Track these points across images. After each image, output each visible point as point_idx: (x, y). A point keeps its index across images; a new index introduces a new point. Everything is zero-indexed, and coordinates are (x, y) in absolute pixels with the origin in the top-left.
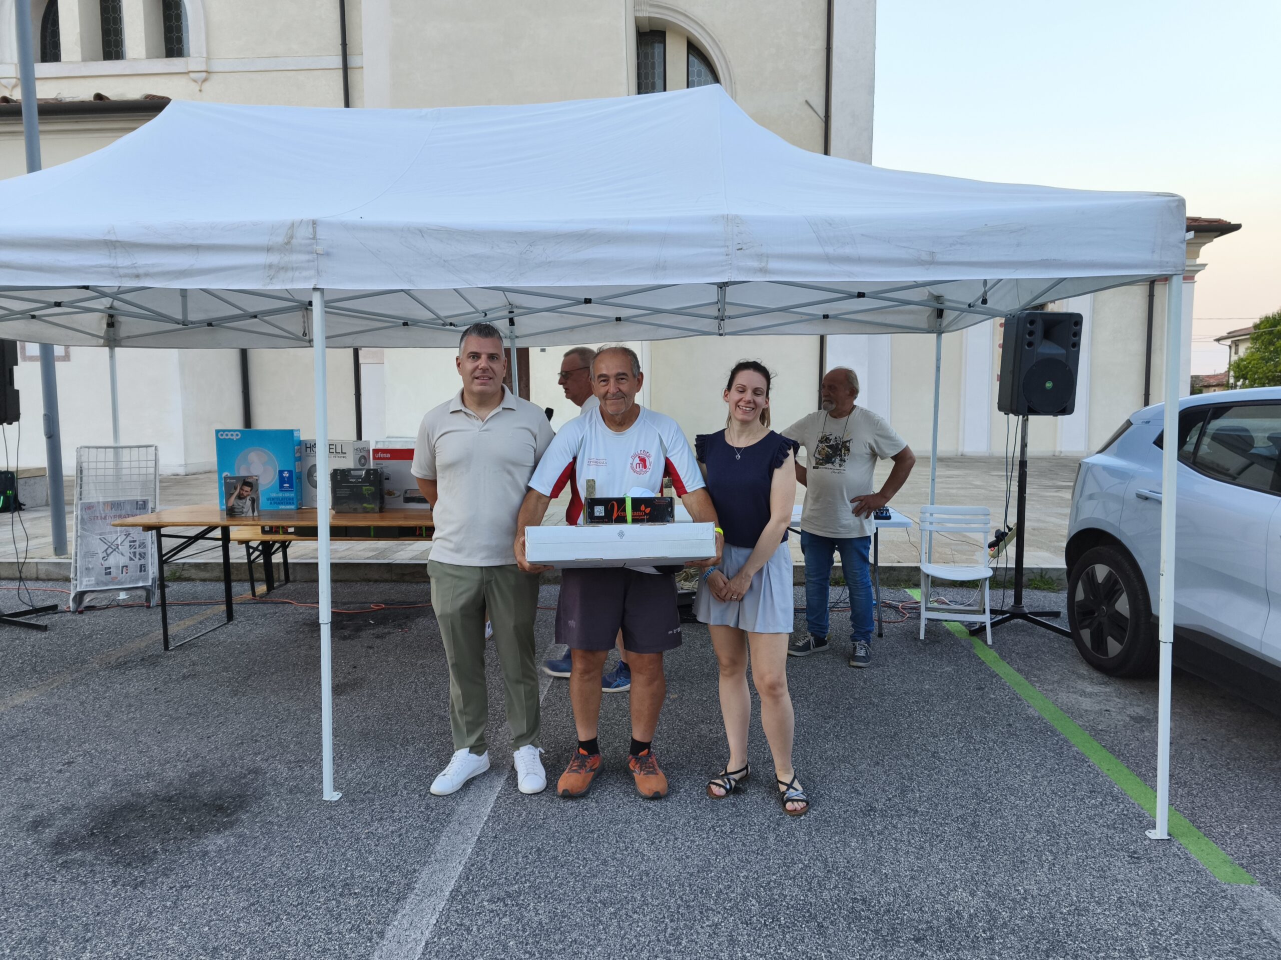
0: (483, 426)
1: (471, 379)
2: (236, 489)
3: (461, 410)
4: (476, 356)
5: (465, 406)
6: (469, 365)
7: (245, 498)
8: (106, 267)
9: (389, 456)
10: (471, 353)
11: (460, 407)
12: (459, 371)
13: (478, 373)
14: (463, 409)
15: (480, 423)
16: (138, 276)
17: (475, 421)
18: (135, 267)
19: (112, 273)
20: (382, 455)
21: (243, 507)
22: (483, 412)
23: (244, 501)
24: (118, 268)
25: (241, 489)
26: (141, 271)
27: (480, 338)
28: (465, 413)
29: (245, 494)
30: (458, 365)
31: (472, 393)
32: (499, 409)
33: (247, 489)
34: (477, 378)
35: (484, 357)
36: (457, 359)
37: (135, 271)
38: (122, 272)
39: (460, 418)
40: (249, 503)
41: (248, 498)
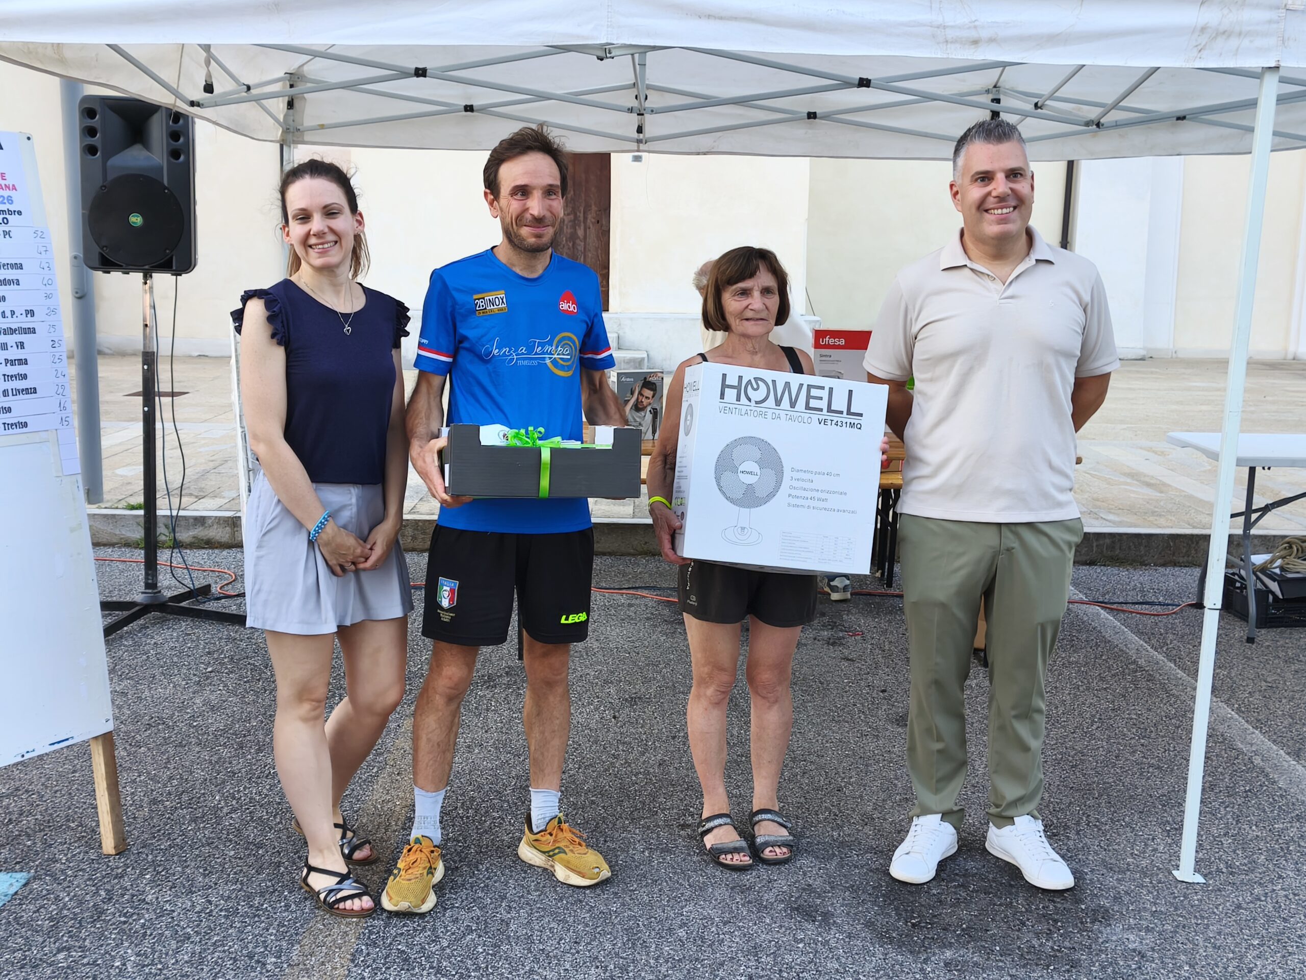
0: (1005, 290)
1: (976, 215)
2: (632, 393)
3: (965, 266)
4: (986, 177)
5: (970, 259)
6: (976, 192)
7: (644, 409)
8: (925, 25)
9: (842, 342)
10: (978, 173)
11: (962, 260)
12: (956, 205)
14: (969, 263)
15: (998, 286)
16: (975, 42)
17: (990, 284)
18: (975, 27)
19: (934, 36)
20: (832, 341)
21: (640, 424)
22: (1002, 269)
23: (643, 414)
24: (945, 27)
25: (640, 394)
26: (984, 34)
27: (991, 146)
28: (972, 270)
29: (645, 402)
30: (954, 193)
31: (979, 237)
32: (1030, 262)
33: (648, 393)
34: (988, 212)
35: (1000, 176)
36: (952, 187)
37: (974, 34)
38: (950, 34)
39: (963, 278)
40: (649, 417)
41: (649, 408)
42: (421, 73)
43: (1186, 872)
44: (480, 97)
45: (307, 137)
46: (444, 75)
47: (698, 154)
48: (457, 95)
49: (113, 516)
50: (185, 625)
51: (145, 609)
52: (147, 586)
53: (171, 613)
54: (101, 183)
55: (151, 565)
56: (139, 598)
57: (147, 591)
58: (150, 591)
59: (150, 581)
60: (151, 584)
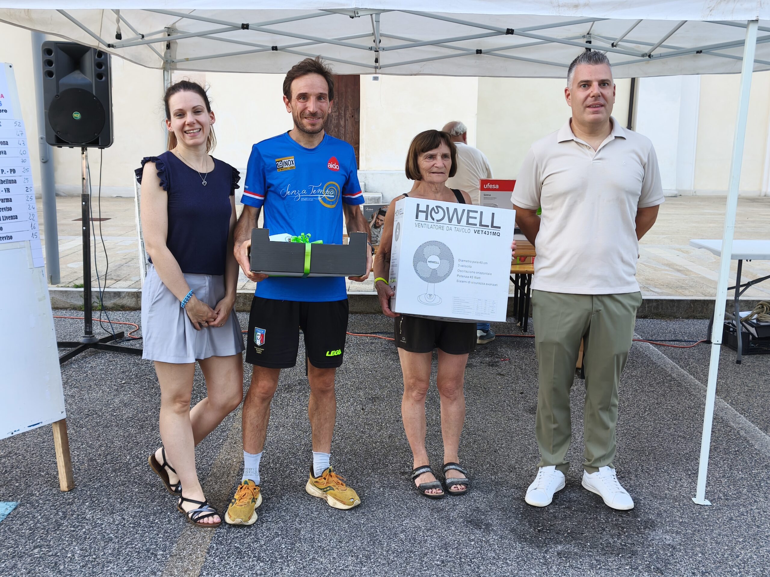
0: (596, 155)
1: (582, 109)
3: (573, 140)
4: (587, 84)
5: (575, 136)
6: (580, 95)
10: (582, 81)
11: (570, 137)
12: (568, 102)
13: (590, 101)
14: (575, 139)
15: (592, 152)
16: (576, 6)
17: (587, 151)
22: (594, 142)
23: (379, 230)
25: (377, 218)
27: (590, 66)
28: (577, 142)
29: (381, 223)
30: (568, 96)
31: (582, 123)
32: (611, 138)
33: (382, 217)
34: (589, 107)
35: (595, 84)
36: (566, 90)
39: (571, 148)
42: (245, 27)
43: (700, 499)
44: (281, 41)
45: (179, 66)
46: (259, 28)
47: (411, 75)
48: (268, 40)
49: (66, 291)
50: (109, 356)
51: (84, 347)
52: (86, 333)
53: (101, 349)
54: (56, 94)
55: (88, 320)
56: (81, 340)
57: (86, 336)
58: (88, 336)
59: (88, 330)
60: (89, 332)
